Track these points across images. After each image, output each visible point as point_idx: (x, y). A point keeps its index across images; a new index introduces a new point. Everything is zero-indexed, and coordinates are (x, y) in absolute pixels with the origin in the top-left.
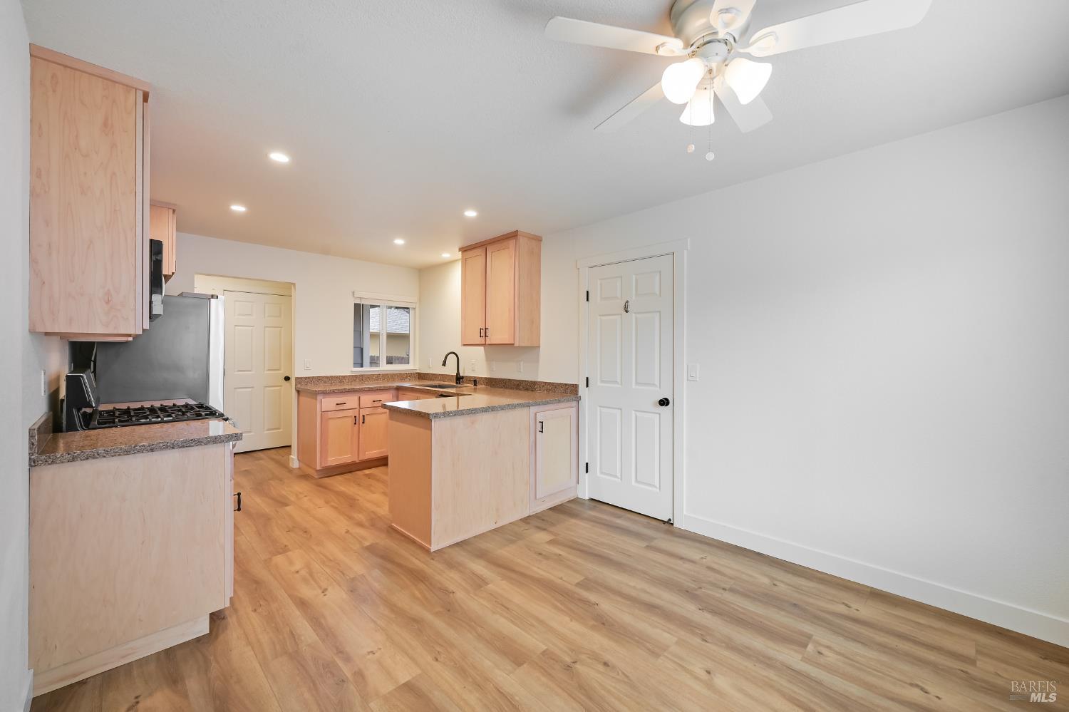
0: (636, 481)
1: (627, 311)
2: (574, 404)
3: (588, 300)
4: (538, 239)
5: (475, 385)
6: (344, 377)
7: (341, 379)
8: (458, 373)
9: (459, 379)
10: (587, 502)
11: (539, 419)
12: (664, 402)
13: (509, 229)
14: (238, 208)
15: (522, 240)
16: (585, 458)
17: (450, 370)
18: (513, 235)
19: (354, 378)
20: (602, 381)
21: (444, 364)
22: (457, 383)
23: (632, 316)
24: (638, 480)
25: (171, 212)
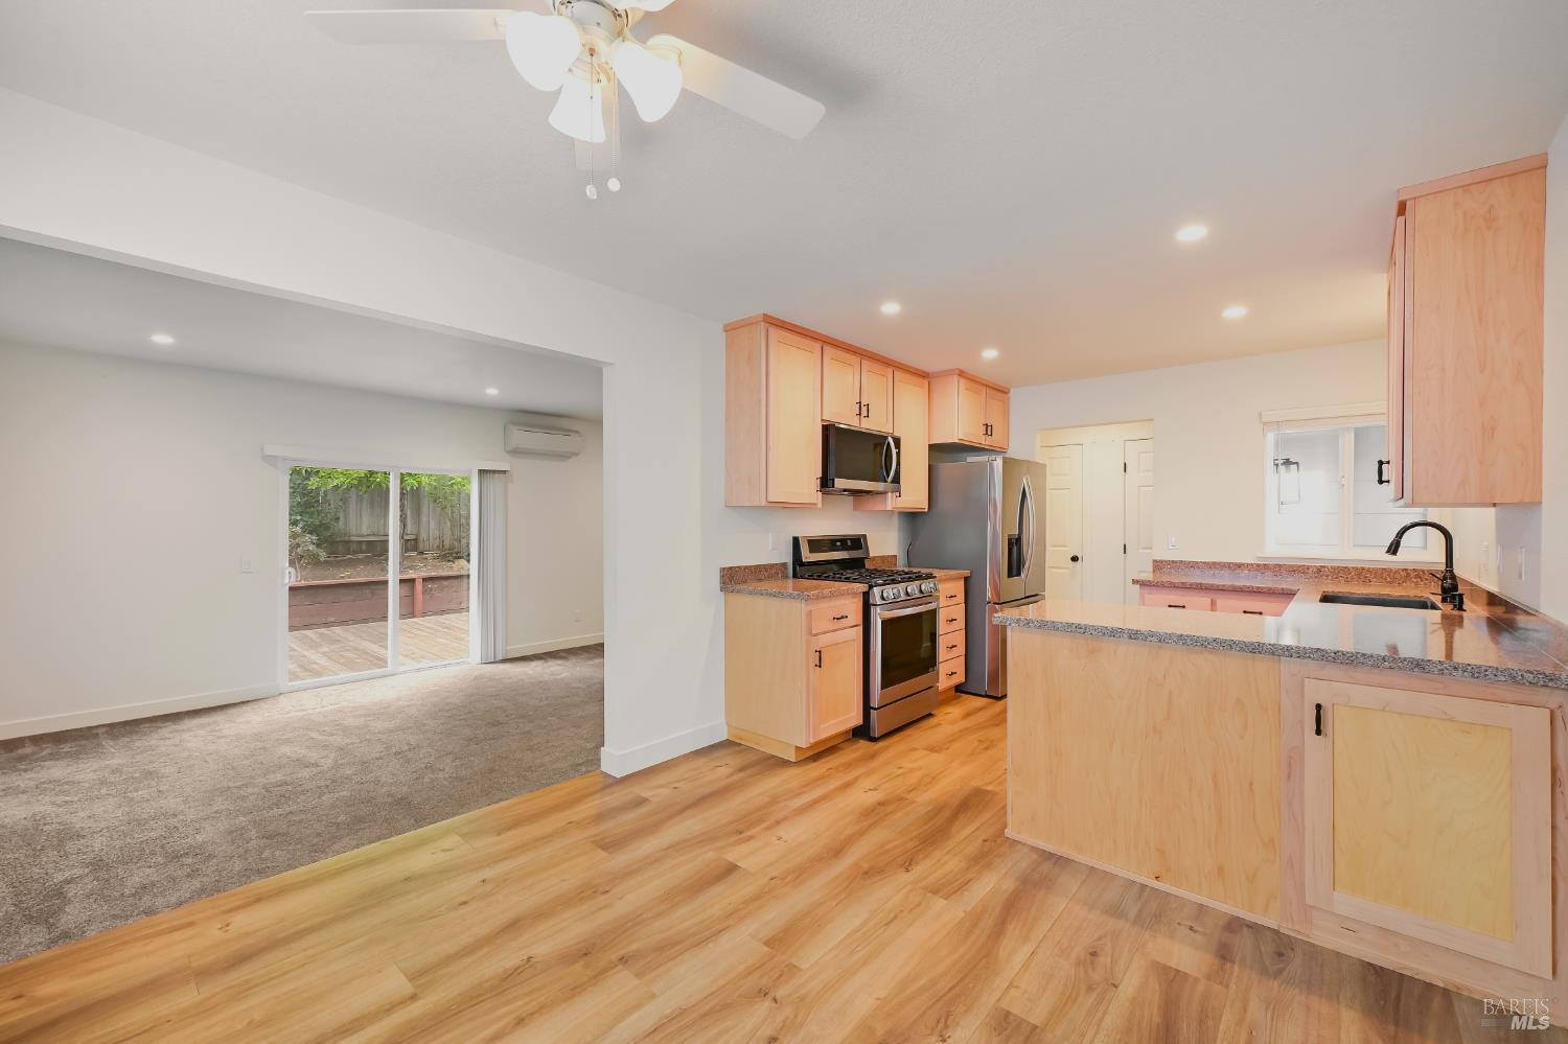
5: (1458, 607)
8: (1449, 575)
9: (1447, 589)
14: (990, 354)
19: (1260, 569)
21: (1393, 550)
25: (956, 378)
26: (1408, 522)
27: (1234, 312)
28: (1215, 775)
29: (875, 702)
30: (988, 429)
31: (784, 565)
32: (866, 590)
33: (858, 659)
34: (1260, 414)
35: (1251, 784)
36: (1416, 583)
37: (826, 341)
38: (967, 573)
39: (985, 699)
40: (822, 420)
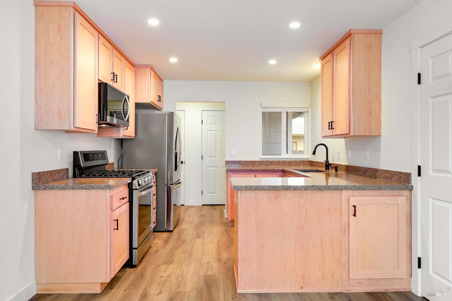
2: (406, 193)
4: (379, 33)
5: (336, 171)
6: (255, 162)
7: (253, 163)
8: (327, 161)
9: (328, 165)
11: (352, 203)
13: (343, 32)
14: (173, 60)
15: (356, 39)
16: (418, 252)
17: (320, 157)
18: (349, 35)
19: (261, 163)
20: (434, 170)
21: (314, 153)
22: (326, 169)
25: (150, 69)
26: (316, 144)
27: (272, 62)
28: (321, 240)
29: (135, 245)
30: (160, 99)
31: (67, 170)
32: (129, 181)
33: (128, 222)
34: (261, 104)
35: (333, 240)
36: (303, 166)
37: (100, 33)
38: (155, 170)
39: (166, 233)
40: (99, 80)
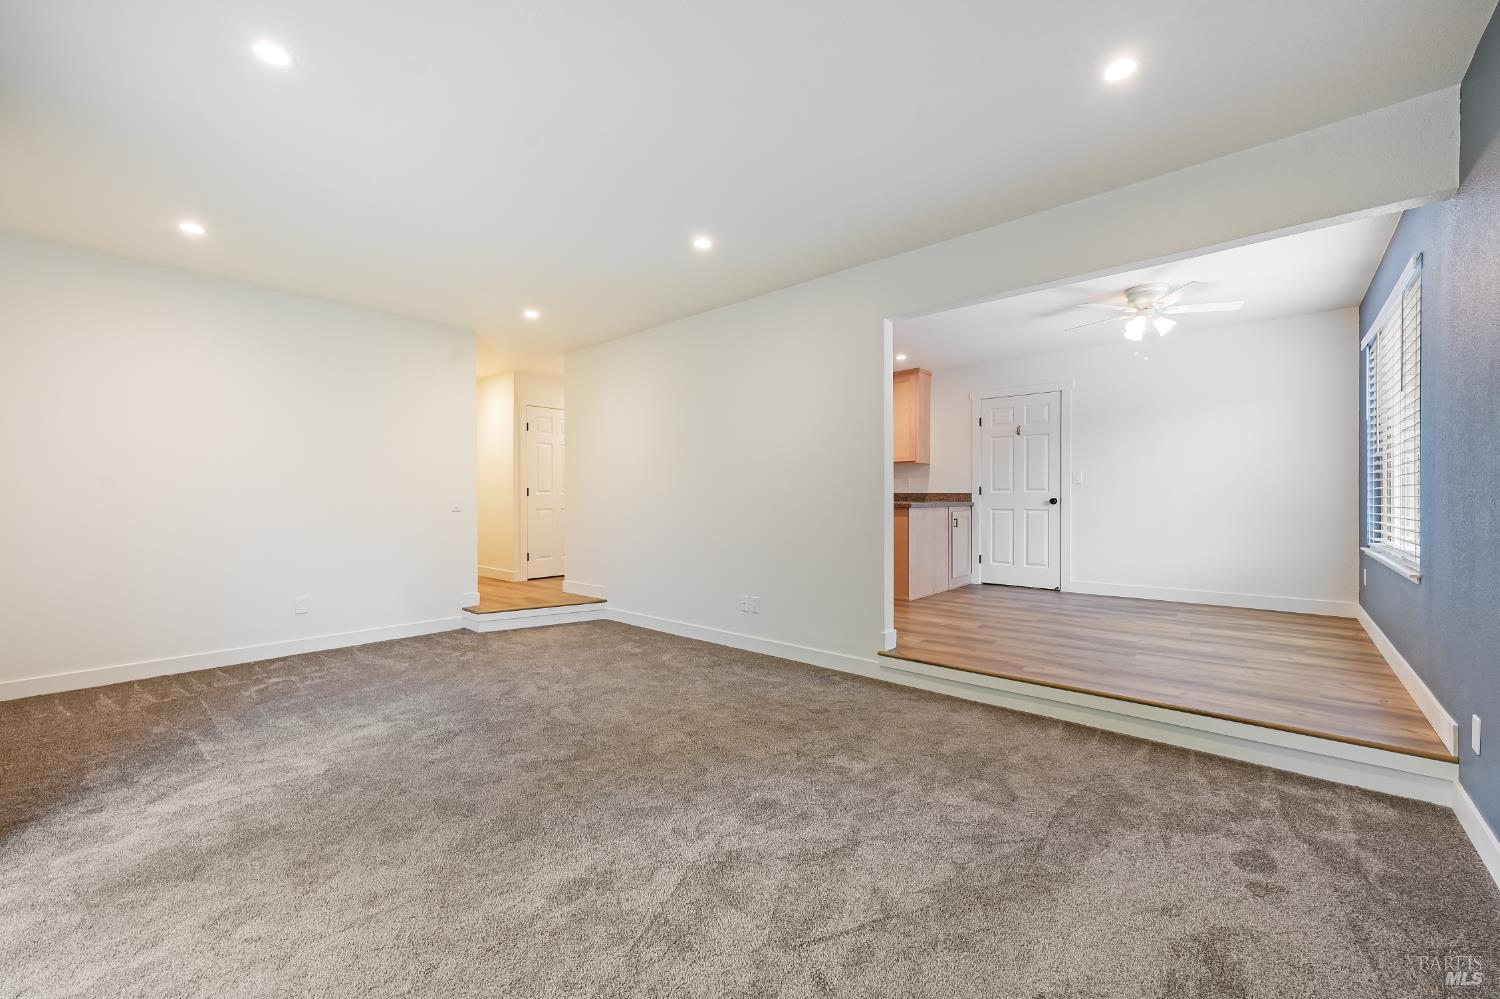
0: (1028, 563)
1: (1018, 434)
2: (968, 508)
3: (980, 425)
4: (929, 374)
10: (980, 587)
12: (1053, 501)
16: (978, 550)
20: (995, 489)
23: (1023, 437)
24: (1030, 562)
